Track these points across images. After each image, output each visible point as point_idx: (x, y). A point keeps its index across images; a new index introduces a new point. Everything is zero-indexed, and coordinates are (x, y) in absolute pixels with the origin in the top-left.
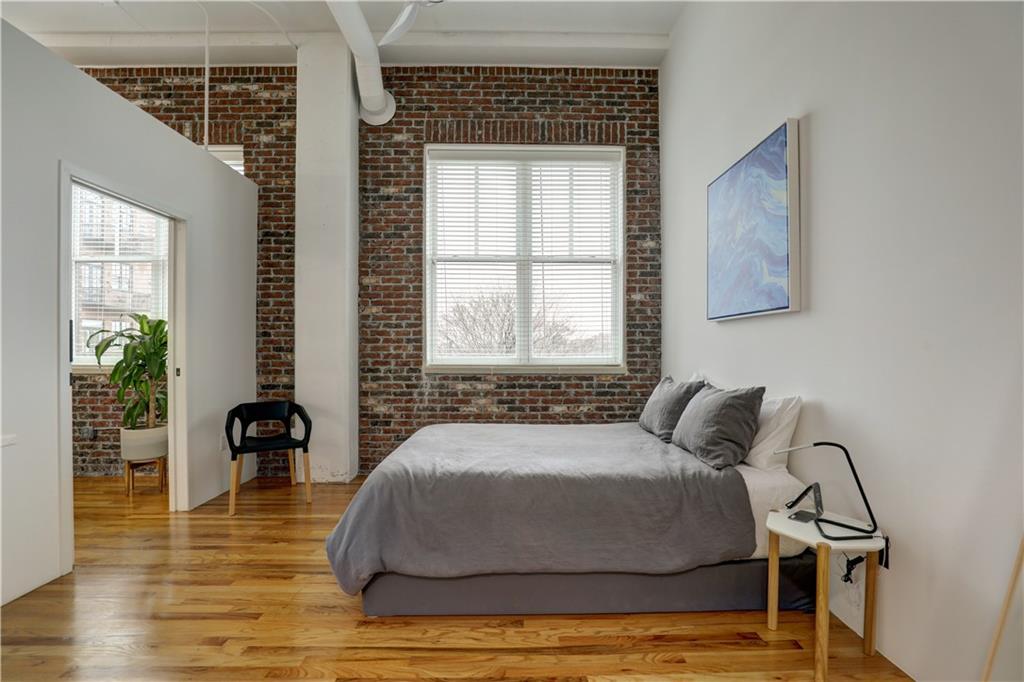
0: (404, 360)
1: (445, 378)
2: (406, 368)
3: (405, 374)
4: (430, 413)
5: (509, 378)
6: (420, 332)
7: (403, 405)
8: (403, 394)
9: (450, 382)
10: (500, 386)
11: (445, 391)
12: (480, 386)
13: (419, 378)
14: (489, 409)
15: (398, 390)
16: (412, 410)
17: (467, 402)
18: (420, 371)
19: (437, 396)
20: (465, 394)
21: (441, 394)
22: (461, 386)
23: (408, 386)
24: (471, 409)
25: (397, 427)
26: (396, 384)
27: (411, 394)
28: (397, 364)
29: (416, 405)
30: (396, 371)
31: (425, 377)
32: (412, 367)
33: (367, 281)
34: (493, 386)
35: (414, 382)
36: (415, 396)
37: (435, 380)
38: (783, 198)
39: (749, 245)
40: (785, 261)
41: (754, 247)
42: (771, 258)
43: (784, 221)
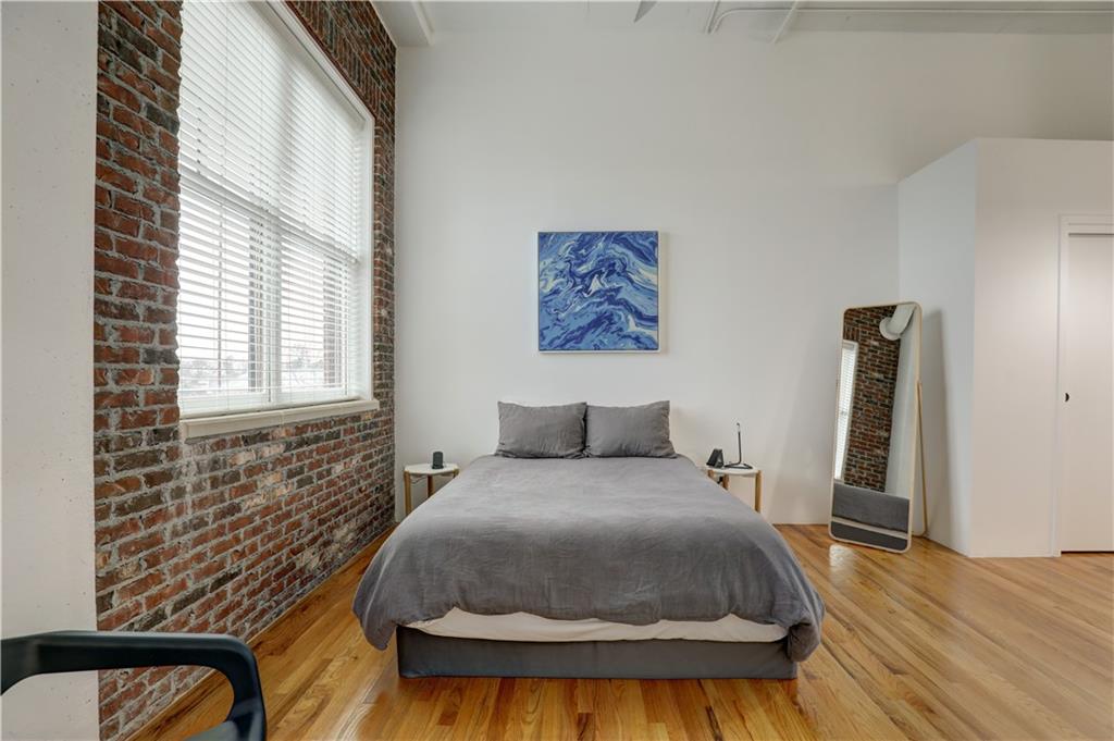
0: (142, 407)
1: (220, 444)
2: (145, 431)
3: (144, 447)
4: (195, 534)
5: (300, 429)
6: (174, 334)
7: (142, 533)
8: (140, 504)
9: (228, 451)
10: (288, 447)
11: (220, 473)
12: (271, 451)
13: (173, 454)
14: (278, 493)
15: (129, 497)
16: (160, 541)
17: (248, 489)
18: (176, 435)
19: (208, 491)
20: (252, 471)
21: (215, 483)
22: (244, 457)
23: (151, 480)
24: (257, 500)
25: (129, 604)
26: (120, 482)
27: (157, 498)
28: (124, 424)
29: (169, 526)
30: (123, 443)
31: (185, 449)
32: (158, 426)
34: (282, 447)
35: (165, 465)
36: (170, 504)
37: (204, 452)
38: (654, 280)
39: (611, 300)
40: (654, 320)
41: (618, 303)
42: (639, 315)
43: (653, 294)
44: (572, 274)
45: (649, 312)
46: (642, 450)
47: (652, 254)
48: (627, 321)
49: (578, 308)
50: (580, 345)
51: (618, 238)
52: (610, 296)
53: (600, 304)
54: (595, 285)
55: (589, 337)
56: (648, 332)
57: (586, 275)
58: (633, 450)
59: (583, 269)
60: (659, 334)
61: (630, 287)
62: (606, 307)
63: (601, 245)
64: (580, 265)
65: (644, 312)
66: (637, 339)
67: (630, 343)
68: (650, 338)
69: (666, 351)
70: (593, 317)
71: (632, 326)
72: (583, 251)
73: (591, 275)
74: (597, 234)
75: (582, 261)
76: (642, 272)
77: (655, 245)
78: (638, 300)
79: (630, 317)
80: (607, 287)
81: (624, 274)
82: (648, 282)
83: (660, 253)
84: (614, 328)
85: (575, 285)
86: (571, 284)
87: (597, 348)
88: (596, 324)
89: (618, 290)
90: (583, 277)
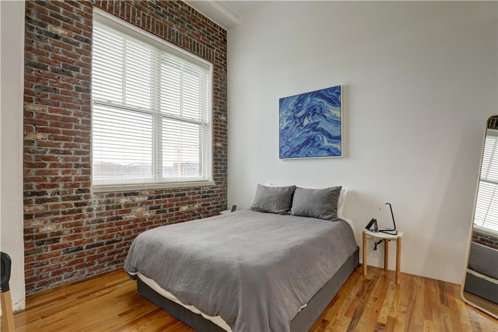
0: (73, 182)
1: (111, 195)
2: (75, 189)
3: (74, 194)
4: (98, 224)
5: (157, 192)
6: (88, 158)
7: (73, 221)
8: (71, 212)
9: (115, 198)
10: (150, 198)
11: (111, 205)
12: (138, 199)
13: (87, 197)
14: (144, 215)
15: (67, 209)
16: (81, 225)
17: (127, 212)
18: (89, 191)
19: (104, 210)
20: (127, 205)
21: (108, 208)
22: (123, 200)
23: (77, 205)
24: (132, 216)
25: (67, 242)
26: (63, 204)
27: (80, 211)
28: (65, 186)
29: (85, 220)
30: (65, 192)
31: (93, 195)
32: (80, 188)
33: (31, 107)
34: (146, 198)
35: (83, 200)
36: (84, 212)
37: (103, 197)
38: (338, 114)
39: (314, 129)
40: (339, 138)
41: (318, 131)
42: (329, 136)
43: (338, 123)
44: (295, 117)
45: (335, 134)
46: (315, 214)
47: (337, 99)
48: (323, 140)
49: (298, 135)
50: (299, 155)
51: (318, 94)
52: (314, 127)
53: (309, 132)
54: (306, 122)
55: (303, 150)
56: (335, 146)
57: (301, 117)
58: (310, 213)
59: (300, 114)
60: (342, 146)
61: (325, 121)
62: (312, 133)
63: (309, 100)
64: (298, 112)
65: (333, 134)
66: (328, 150)
67: (325, 153)
68: (336, 149)
69: (348, 156)
70: (305, 139)
71: (326, 143)
72: (300, 105)
73: (303, 117)
74: (307, 93)
75: (299, 110)
76: (333, 111)
77: (339, 94)
78: (329, 128)
79: (325, 138)
80: (312, 122)
81: (322, 114)
82: (335, 116)
83: (342, 98)
84: (316, 144)
85: (296, 123)
86: (294, 123)
87: (307, 156)
88: (306, 143)
89: (317, 123)
90: (300, 118)
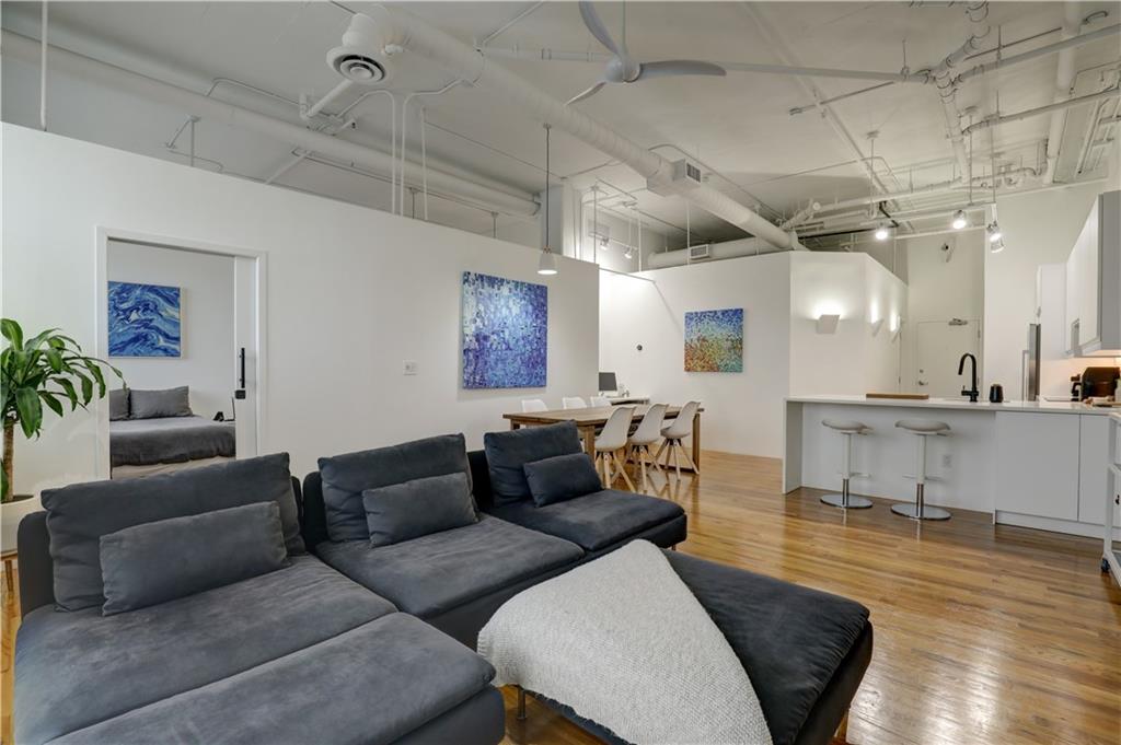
38: (177, 315)
39: (146, 326)
40: (178, 339)
41: (151, 328)
42: (167, 336)
43: (176, 324)
44: (116, 308)
45: (175, 335)
46: (171, 414)
47: (176, 300)
48: (159, 340)
49: (121, 330)
50: (125, 353)
51: (152, 289)
52: (146, 324)
53: (137, 328)
54: (134, 316)
55: (129, 348)
56: (173, 346)
57: (127, 310)
58: (165, 413)
59: (125, 306)
60: (181, 348)
61: (160, 319)
62: (142, 330)
63: (138, 292)
64: (122, 303)
65: (170, 334)
66: (165, 350)
67: (161, 352)
68: (174, 350)
69: (186, 357)
70: (133, 336)
71: (162, 342)
72: (124, 295)
73: (131, 310)
74: (135, 285)
75: (124, 300)
76: (170, 311)
77: (178, 295)
78: (166, 328)
79: (160, 337)
80: (143, 318)
81: (156, 310)
82: (173, 317)
83: (182, 300)
84: (149, 343)
85: (118, 315)
86: (115, 315)
87: (135, 355)
88: (135, 340)
89: (151, 320)
90: (125, 311)
